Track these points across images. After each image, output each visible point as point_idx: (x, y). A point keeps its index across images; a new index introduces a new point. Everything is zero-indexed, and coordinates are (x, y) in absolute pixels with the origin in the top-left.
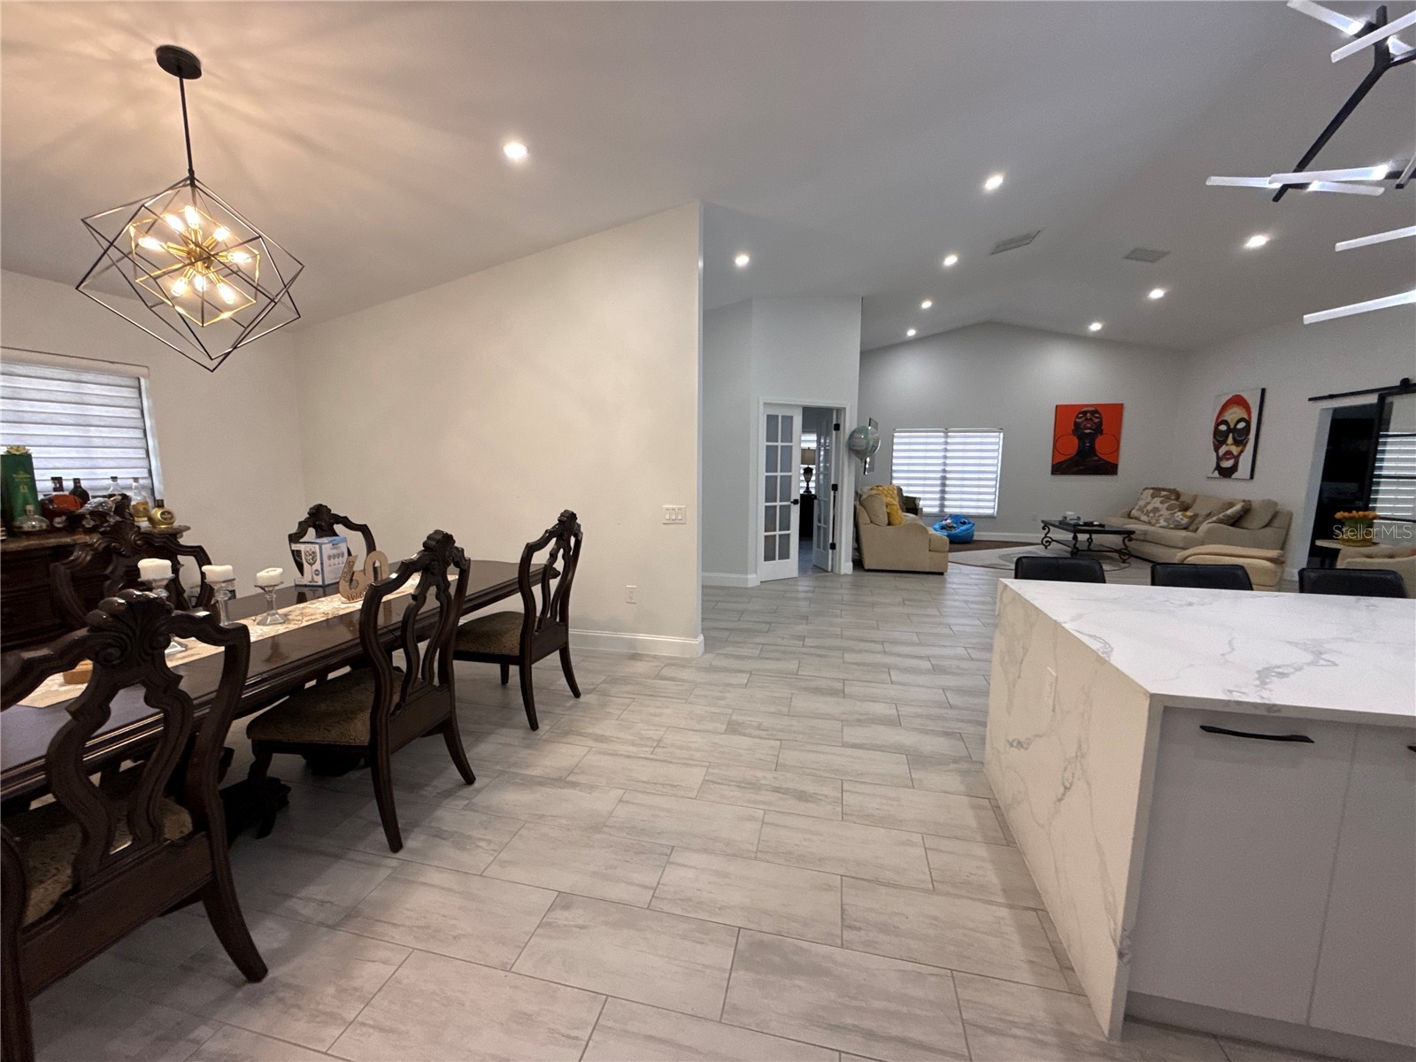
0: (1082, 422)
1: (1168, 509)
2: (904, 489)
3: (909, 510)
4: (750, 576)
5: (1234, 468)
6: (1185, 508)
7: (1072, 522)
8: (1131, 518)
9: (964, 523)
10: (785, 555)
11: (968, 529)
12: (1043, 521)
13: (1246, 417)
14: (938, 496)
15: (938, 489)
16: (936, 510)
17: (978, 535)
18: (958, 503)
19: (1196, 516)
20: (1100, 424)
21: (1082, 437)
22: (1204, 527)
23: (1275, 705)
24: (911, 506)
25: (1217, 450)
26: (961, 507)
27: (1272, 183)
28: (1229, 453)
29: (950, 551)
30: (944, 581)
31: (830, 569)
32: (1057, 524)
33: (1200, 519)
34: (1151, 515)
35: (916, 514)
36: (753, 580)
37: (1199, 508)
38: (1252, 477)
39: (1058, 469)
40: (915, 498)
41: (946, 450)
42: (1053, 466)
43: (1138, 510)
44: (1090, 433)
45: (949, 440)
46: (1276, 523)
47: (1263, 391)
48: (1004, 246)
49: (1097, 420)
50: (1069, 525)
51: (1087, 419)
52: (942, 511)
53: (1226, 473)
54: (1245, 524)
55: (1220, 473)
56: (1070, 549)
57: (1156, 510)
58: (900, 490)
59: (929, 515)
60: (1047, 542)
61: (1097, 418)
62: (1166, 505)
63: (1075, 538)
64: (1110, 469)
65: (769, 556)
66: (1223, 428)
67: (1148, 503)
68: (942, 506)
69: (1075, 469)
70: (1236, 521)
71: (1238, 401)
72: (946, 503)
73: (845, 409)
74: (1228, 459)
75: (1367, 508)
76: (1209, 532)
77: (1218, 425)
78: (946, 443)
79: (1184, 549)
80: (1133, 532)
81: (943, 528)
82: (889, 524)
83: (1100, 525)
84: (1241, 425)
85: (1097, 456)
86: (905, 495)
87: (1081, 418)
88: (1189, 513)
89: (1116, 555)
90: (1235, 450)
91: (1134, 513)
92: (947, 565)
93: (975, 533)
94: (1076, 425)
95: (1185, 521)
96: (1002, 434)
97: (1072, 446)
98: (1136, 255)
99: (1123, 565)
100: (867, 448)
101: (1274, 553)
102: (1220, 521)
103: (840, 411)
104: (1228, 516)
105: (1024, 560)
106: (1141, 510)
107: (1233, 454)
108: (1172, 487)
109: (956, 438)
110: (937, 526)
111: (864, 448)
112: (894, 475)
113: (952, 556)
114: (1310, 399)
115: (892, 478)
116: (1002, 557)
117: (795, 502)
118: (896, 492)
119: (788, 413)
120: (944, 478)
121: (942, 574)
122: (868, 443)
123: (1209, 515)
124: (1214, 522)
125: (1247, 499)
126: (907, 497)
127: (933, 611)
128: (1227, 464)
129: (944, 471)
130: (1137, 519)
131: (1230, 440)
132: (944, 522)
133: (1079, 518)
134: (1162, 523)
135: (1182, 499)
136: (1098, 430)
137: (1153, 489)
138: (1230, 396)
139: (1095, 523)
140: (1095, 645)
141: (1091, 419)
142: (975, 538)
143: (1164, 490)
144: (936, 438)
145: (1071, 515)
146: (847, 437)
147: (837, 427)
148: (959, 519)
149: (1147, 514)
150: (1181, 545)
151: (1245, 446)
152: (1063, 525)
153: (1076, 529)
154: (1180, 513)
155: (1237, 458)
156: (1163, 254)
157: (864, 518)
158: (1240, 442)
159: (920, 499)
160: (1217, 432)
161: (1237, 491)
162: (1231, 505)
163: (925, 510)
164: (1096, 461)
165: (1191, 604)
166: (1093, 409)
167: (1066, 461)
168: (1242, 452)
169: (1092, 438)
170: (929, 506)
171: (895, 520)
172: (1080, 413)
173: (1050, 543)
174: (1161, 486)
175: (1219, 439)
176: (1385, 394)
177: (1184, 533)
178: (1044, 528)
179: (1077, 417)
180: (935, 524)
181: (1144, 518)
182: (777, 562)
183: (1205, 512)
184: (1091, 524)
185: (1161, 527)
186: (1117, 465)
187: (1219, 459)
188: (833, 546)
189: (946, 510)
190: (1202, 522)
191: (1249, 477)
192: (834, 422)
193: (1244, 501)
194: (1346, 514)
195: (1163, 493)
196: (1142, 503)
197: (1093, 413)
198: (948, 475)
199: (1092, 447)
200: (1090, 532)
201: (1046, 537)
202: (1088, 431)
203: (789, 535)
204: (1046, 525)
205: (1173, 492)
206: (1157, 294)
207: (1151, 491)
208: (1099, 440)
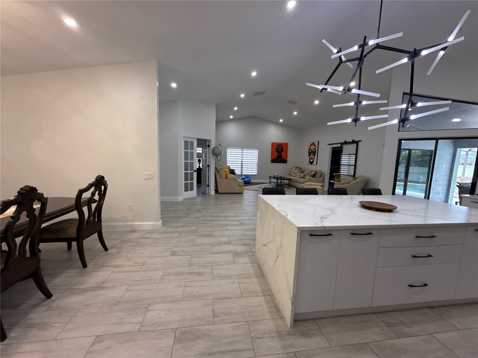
1: (299, 173)
2: (230, 166)
3: (232, 174)
4: (179, 197)
5: (313, 162)
6: (303, 172)
7: (277, 177)
8: (290, 175)
9: (248, 177)
10: (192, 189)
11: (249, 179)
12: (269, 177)
13: (315, 148)
14: (240, 169)
15: (240, 167)
16: (240, 173)
17: (252, 181)
19: (305, 175)
20: (283, 148)
21: (278, 152)
22: (307, 177)
23: (325, 227)
24: (232, 172)
25: (309, 157)
26: (247, 172)
27: (320, 87)
28: (312, 158)
29: (244, 186)
30: (243, 196)
31: (207, 194)
32: (273, 177)
33: (306, 175)
34: (295, 174)
35: (234, 174)
36: (180, 199)
37: (306, 173)
38: (317, 164)
39: (273, 161)
40: (233, 170)
41: (242, 155)
42: (271, 160)
45: (243, 152)
46: (322, 176)
47: (319, 142)
48: (257, 94)
49: (282, 147)
50: (275, 177)
51: (279, 147)
52: (242, 174)
53: (311, 163)
54: (316, 176)
55: (310, 163)
56: (276, 184)
57: (296, 173)
58: (229, 167)
59: (238, 175)
60: (270, 182)
62: (298, 172)
63: (277, 181)
64: (285, 161)
65: (186, 190)
66: (310, 151)
67: (294, 171)
68: (242, 172)
69: (277, 161)
70: (314, 176)
71: (313, 144)
72: (243, 171)
73: (211, 140)
74: (312, 159)
75: (339, 172)
76: (308, 179)
77: (309, 150)
78: (242, 152)
79: (303, 184)
80: (291, 179)
81: (242, 179)
82: (226, 178)
83: (284, 177)
84: (314, 150)
85: (282, 158)
86: (231, 168)
88: (304, 174)
89: (287, 186)
90: (313, 157)
91: (291, 174)
92: (243, 191)
93: (251, 180)
94: (277, 148)
95: (303, 176)
96: (258, 150)
97: (276, 155)
98: (290, 102)
99: (290, 188)
100: (218, 153)
101: (322, 184)
102: (310, 176)
103: (209, 141)
104: (312, 175)
105: (265, 189)
106: (293, 173)
108: (300, 167)
109: (245, 151)
110: (240, 178)
111: (217, 153)
112: (227, 162)
113: (245, 188)
114: (328, 145)
115: (226, 163)
116: (258, 187)
117: (195, 171)
118: (228, 168)
119: (192, 140)
120: (242, 163)
121: (242, 193)
122: (219, 152)
123: (308, 174)
124: (309, 176)
125: (316, 170)
126: (231, 169)
127: (240, 206)
128: (311, 161)
129: (242, 161)
130: (292, 175)
131: (312, 154)
132: (242, 177)
133: (278, 175)
134: (298, 177)
135: (302, 170)
136: (282, 150)
137: (295, 167)
139: (282, 177)
140: (284, 214)
141: (280, 147)
142: (251, 182)
143: (298, 167)
144: (239, 151)
145: (276, 174)
146: (212, 149)
147: (209, 146)
148: (247, 176)
150: (302, 182)
152: (274, 177)
153: (277, 178)
154: (301, 174)
155: (313, 159)
156: (296, 103)
157: (218, 176)
158: (314, 155)
159: (235, 170)
160: (309, 152)
161: (313, 168)
162: (312, 172)
163: (237, 173)
165: (305, 200)
166: (280, 144)
167: (274, 159)
168: (314, 157)
169: (281, 152)
170: (238, 172)
171: (228, 177)
172: (278, 145)
174: (297, 166)
175: (310, 154)
176: (342, 144)
177: (302, 179)
178: (269, 179)
180: (239, 178)
181: (293, 175)
182: (189, 192)
183: (307, 174)
184: (281, 177)
185: (298, 178)
186: (287, 160)
187: (310, 159)
188: (208, 186)
189: (243, 173)
190: (306, 176)
191: (316, 164)
192: (208, 144)
193: (315, 170)
194: (335, 174)
195: (298, 168)
196: (293, 171)
197: (281, 145)
198: (243, 163)
199: (281, 155)
200: (281, 179)
201: (270, 181)
202: (280, 150)
203: (193, 182)
204: (270, 177)
205: (300, 168)
206: (295, 113)
207: (295, 168)
208: (282, 153)
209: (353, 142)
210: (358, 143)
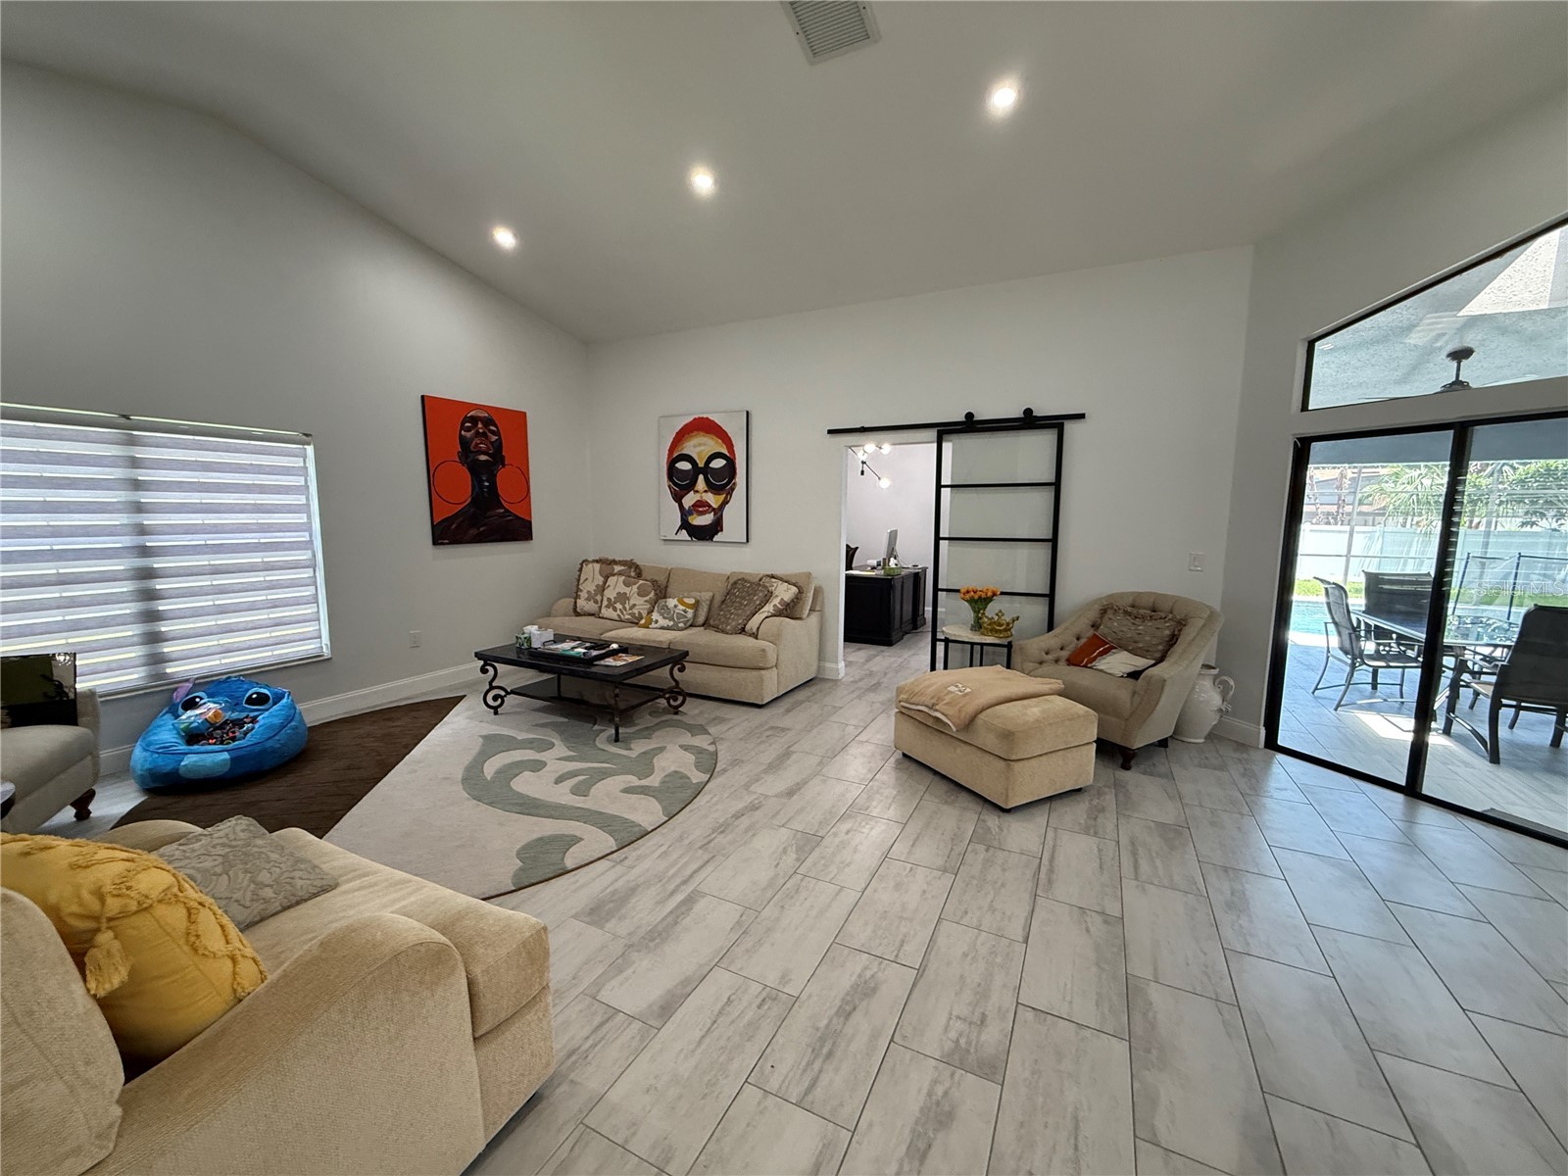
0: (472, 439)
1: (639, 594)
5: (716, 527)
6: (661, 591)
13: (723, 451)
14: (132, 631)
15: (130, 609)
16: (131, 675)
18: (212, 642)
20: (499, 445)
21: (475, 469)
24: (34, 693)
25: (678, 498)
26: (227, 650)
28: (702, 504)
34: (619, 606)
35: (67, 716)
38: (748, 541)
39: (446, 533)
41: (137, 485)
42: (433, 527)
43: (588, 599)
44: (487, 461)
45: (140, 453)
47: (747, 412)
49: (494, 438)
52: (157, 674)
53: (704, 533)
55: (692, 534)
57: (622, 598)
59: (121, 707)
60: (496, 698)
61: (493, 433)
62: (635, 588)
64: (518, 530)
66: (684, 466)
67: (603, 587)
68: (156, 660)
69: (473, 532)
71: (706, 426)
72: (169, 648)
74: (702, 513)
77: (673, 461)
78: (135, 463)
80: (686, 655)
84: (718, 463)
85: (503, 507)
87: (468, 430)
88: (690, 600)
90: (713, 500)
94: (463, 442)
95: (690, 612)
96: (310, 448)
106: (594, 598)
107: (710, 506)
108: (623, 558)
114: (830, 432)
120: (145, 575)
125: (785, 572)
128: (702, 520)
131: (701, 485)
135: (653, 576)
136: (498, 457)
137: (597, 561)
138: (691, 419)
141: (484, 434)
143: (614, 562)
149: (611, 605)
151: (730, 493)
154: (673, 601)
155: (717, 512)
158: (720, 490)
160: (672, 472)
161: (717, 560)
164: (502, 516)
166: (484, 414)
167: (454, 516)
168: (725, 502)
169: (490, 469)
170: (106, 670)
172: (468, 419)
173: (502, 698)
174: (607, 557)
175: (680, 483)
178: (482, 670)
179: (462, 427)
186: (530, 523)
187: (685, 514)
189: (171, 669)
191: (743, 540)
195: (617, 568)
196: (590, 587)
197: (488, 422)
198: (159, 564)
199: (493, 487)
201: (492, 688)
202: (483, 458)
204: (487, 659)
205: (631, 564)
206: (703, 181)
207: (597, 566)
208: (502, 477)
209: (1029, 421)
210: (1062, 424)
